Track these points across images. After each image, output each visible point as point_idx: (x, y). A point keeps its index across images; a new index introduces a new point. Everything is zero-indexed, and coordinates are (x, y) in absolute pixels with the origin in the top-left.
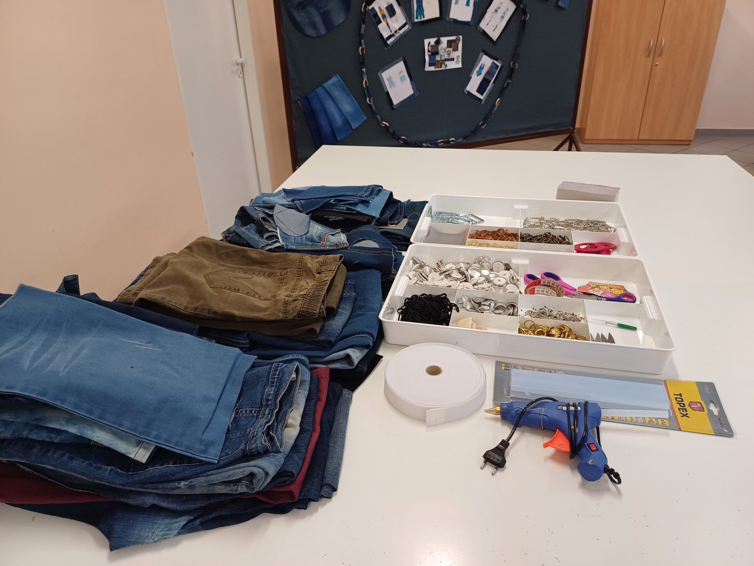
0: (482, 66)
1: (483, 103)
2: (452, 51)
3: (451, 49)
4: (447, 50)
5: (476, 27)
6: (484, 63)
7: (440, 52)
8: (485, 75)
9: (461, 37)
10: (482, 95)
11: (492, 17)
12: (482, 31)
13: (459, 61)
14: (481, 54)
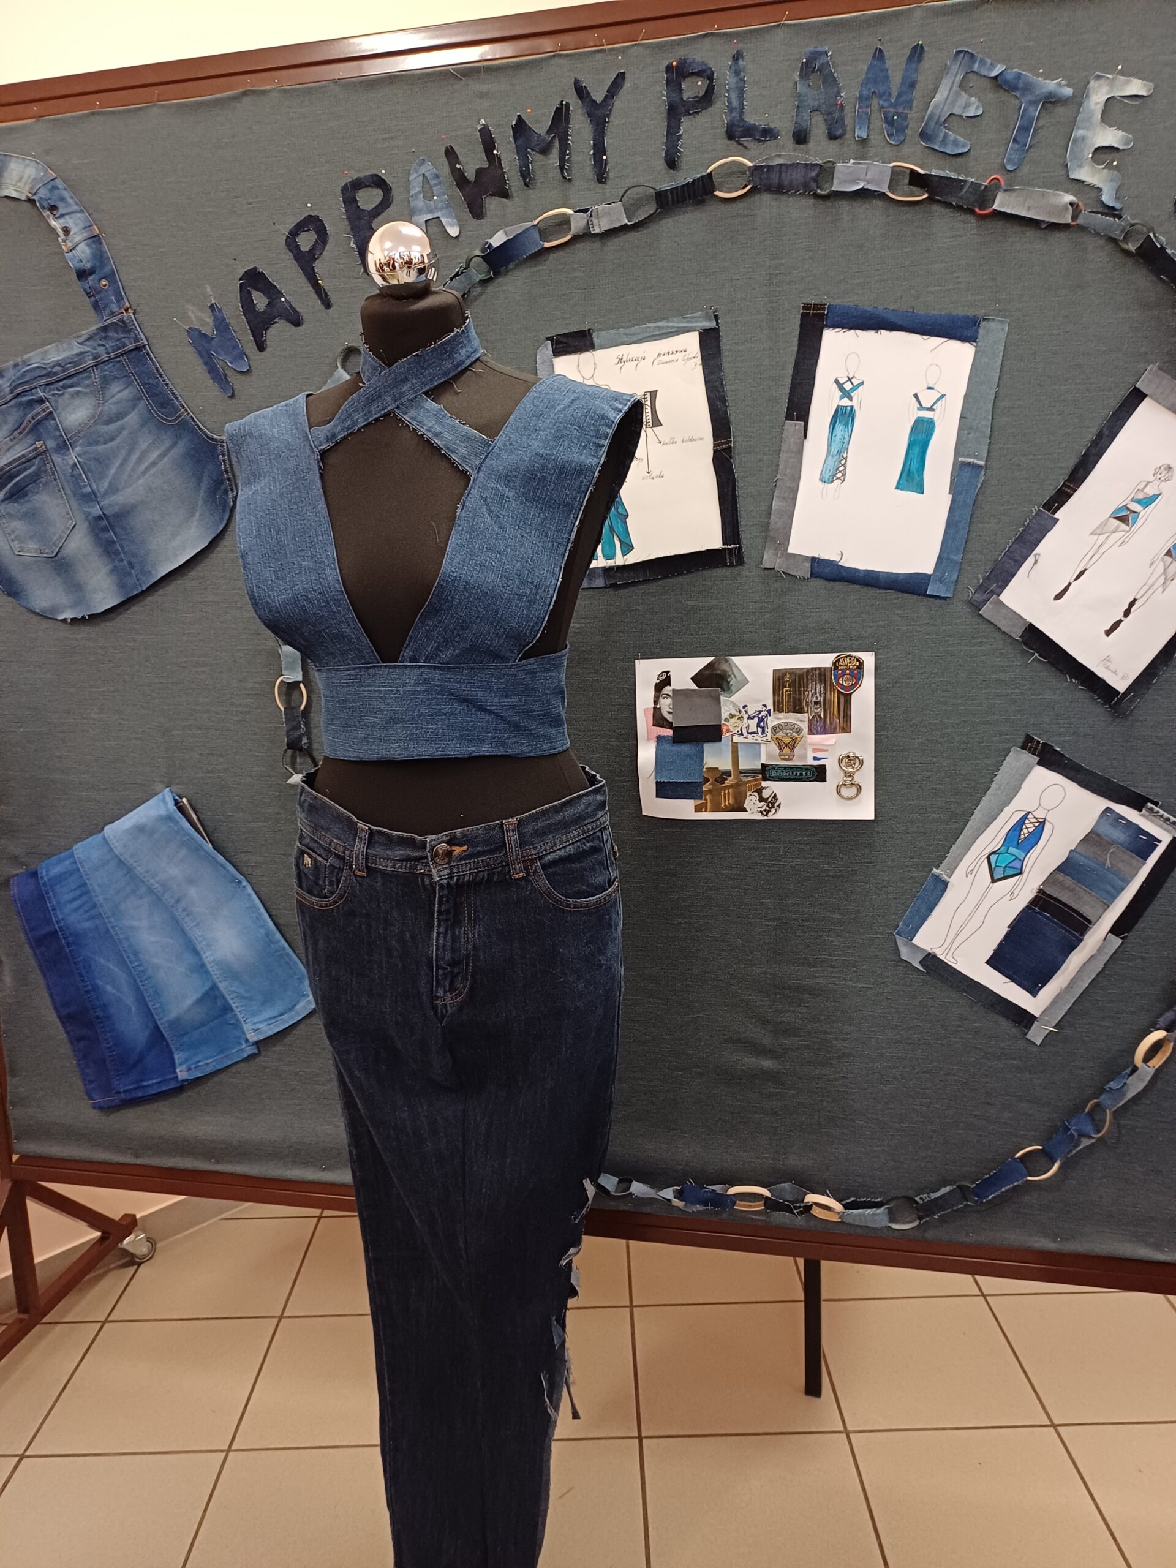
0: (1029, 828)
1: (1037, 1034)
2: (805, 726)
3: (801, 720)
4: (772, 721)
5: (976, 607)
6: (1040, 814)
7: (730, 726)
8: (1050, 880)
9: (868, 659)
10: (1033, 991)
11: (1097, 552)
12: (1017, 633)
13: (859, 788)
14: (1018, 758)
